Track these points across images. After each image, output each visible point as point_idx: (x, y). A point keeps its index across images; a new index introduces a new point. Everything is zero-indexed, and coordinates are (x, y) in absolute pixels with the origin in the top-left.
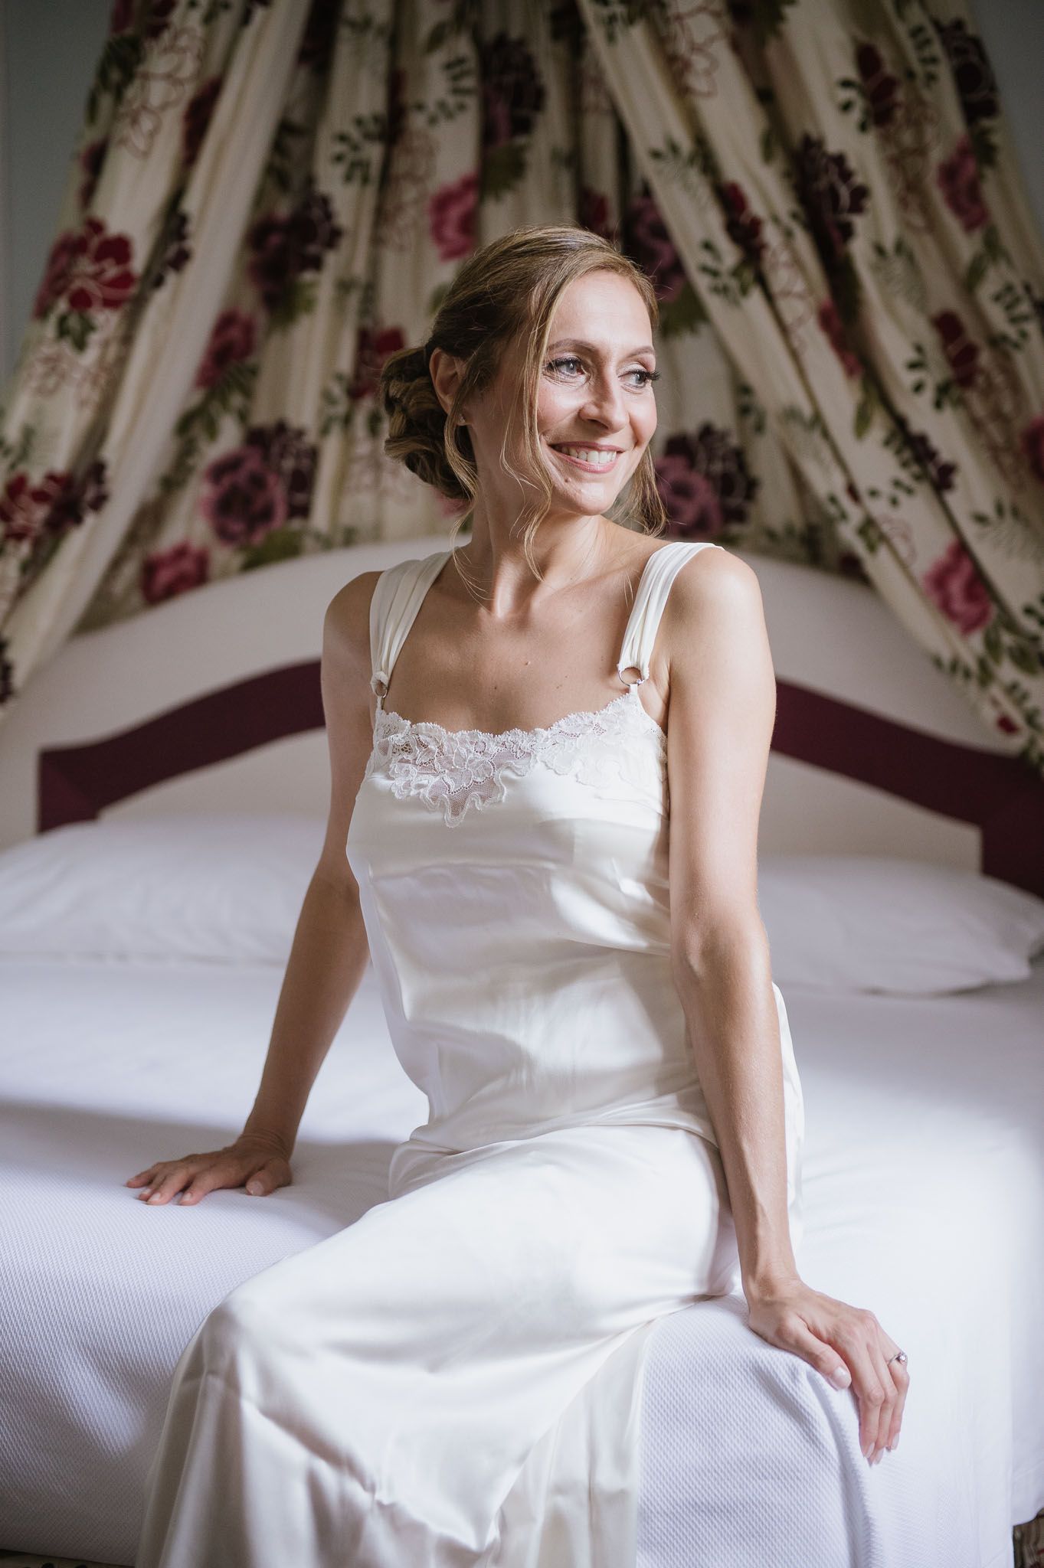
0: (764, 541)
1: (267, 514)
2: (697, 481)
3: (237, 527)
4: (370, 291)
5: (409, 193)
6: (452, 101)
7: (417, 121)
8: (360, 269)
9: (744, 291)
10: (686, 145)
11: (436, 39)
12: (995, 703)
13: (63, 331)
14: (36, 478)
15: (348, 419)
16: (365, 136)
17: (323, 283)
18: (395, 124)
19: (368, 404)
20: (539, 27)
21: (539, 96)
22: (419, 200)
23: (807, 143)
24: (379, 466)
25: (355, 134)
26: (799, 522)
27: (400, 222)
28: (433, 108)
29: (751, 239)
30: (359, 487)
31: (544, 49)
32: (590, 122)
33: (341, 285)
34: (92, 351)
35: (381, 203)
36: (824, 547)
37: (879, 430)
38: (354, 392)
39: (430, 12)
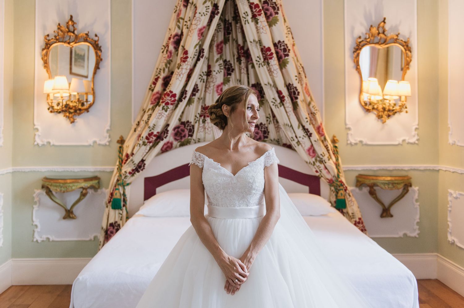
0: (270, 141)
1: (185, 136)
2: (259, 131)
3: (178, 138)
4: (204, 100)
5: (212, 84)
6: (219, 70)
7: (214, 73)
8: (202, 96)
9: (281, 106)
10: (272, 84)
11: (217, 61)
12: (315, 168)
13: (163, 109)
14: (155, 133)
15: (199, 120)
16: (204, 75)
17: (196, 98)
18: (209, 73)
19: (202, 118)
20: (234, 60)
21: (233, 70)
22: (214, 86)
23: (290, 84)
24: (205, 128)
25: (202, 75)
26: (276, 138)
27: (210, 89)
28: (216, 71)
29: (282, 99)
30: (201, 132)
31: (234, 63)
32: (242, 75)
33: (199, 99)
34: (168, 112)
35: (206, 85)
36: (280, 142)
37: (301, 128)
38: (201, 116)
39: (216, 56)
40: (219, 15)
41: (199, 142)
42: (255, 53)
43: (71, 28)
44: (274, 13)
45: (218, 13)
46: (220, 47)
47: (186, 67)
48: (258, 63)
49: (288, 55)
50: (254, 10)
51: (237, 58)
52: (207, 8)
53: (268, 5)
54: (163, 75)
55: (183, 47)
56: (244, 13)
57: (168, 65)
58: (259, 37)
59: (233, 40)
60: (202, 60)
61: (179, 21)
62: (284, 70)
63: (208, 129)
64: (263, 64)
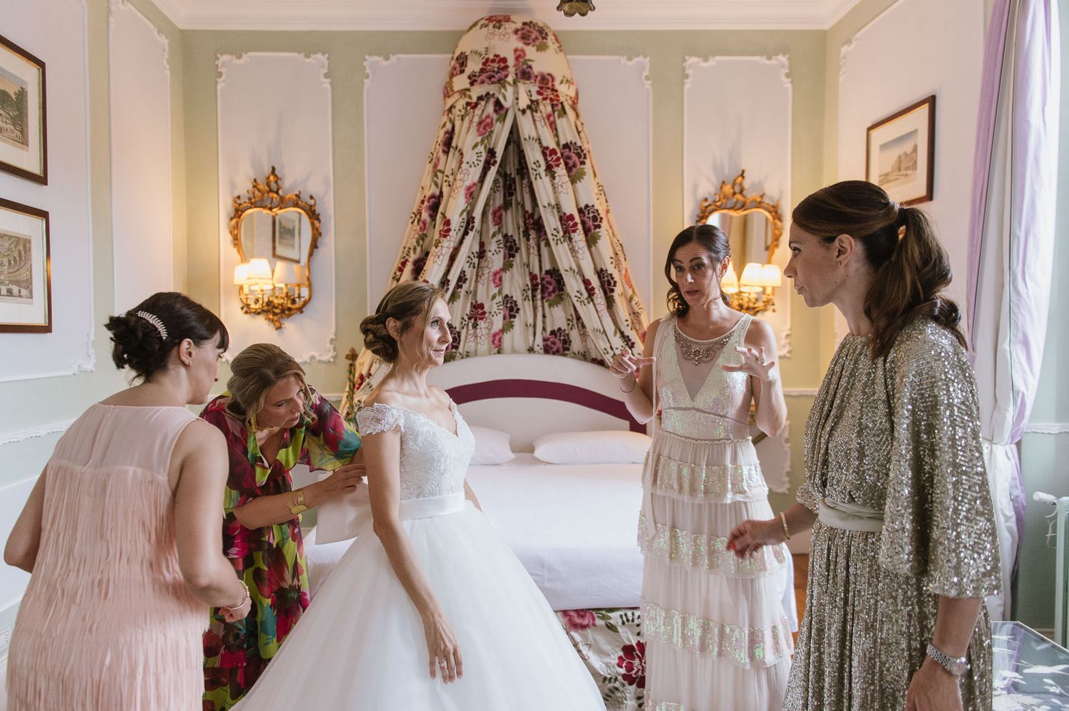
0: (573, 355)
2: (557, 340)
4: (474, 294)
5: (486, 271)
6: (497, 250)
7: (489, 254)
8: (472, 288)
9: (589, 303)
10: (576, 270)
11: (494, 235)
15: (468, 324)
16: (474, 257)
17: (462, 292)
18: (481, 254)
19: (473, 321)
20: (519, 234)
21: (518, 249)
22: (489, 273)
23: (602, 270)
24: (476, 336)
25: (472, 256)
26: (582, 351)
27: (483, 278)
28: (493, 251)
29: (591, 292)
30: (471, 342)
31: (519, 239)
32: (531, 256)
33: (467, 292)
35: (477, 273)
36: (587, 356)
37: (619, 335)
38: (470, 318)
39: (493, 229)
40: (497, 165)
41: (468, 356)
42: (551, 223)
43: (274, 187)
44: (578, 163)
45: (495, 162)
46: (498, 215)
47: (448, 245)
48: (556, 238)
49: (599, 227)
50: (549, 159)
51: (523, 232)
52: (479, 155)
53: (570, 151)
54: (413, 257)
55: (443, 214)
56: (534, 163)
57: (421, 242)
58: (556, 198)
59: (518, 204)
60: (471, 234)
61: (436, 176)
62: (593, 249)
63: (480, 337)
64: (562, 239)
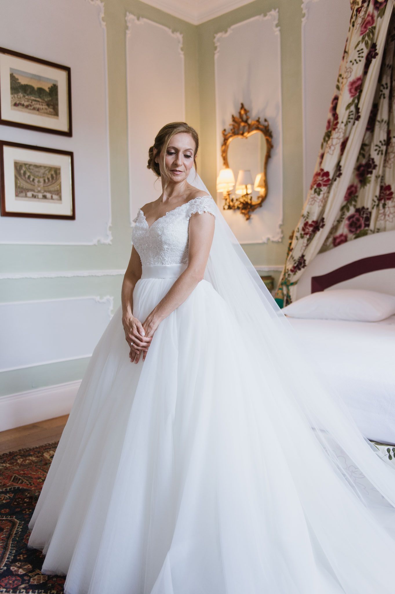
1: (360, 226)
3: (353, 230)
4: (383, 178)
5: (393, 156)
7: (394, 140)
8: (381, 173)
13: (315, 192)
14: (310, 222)
15: (378, 205)
16: (382, 145)
17: (373, 177)
18: (388, 142)
19: (383, 201)
24: (386, 215)
25: (380, 144)
27: (390, 162)
30: (381, 220)
33: (377, 177)
34: (321, 196)
35: (386, 159)
38: (380, 200)
40: (378, 57)
41: (378, 232)
45: (377, 54)
47: (338, 136)
52: (361, 51)
57: (327, 139)
61: (338, 80)
63: (389, 216)
